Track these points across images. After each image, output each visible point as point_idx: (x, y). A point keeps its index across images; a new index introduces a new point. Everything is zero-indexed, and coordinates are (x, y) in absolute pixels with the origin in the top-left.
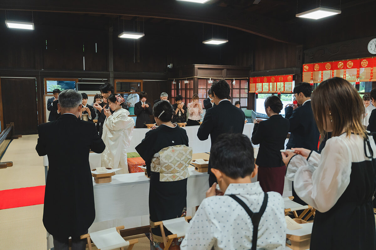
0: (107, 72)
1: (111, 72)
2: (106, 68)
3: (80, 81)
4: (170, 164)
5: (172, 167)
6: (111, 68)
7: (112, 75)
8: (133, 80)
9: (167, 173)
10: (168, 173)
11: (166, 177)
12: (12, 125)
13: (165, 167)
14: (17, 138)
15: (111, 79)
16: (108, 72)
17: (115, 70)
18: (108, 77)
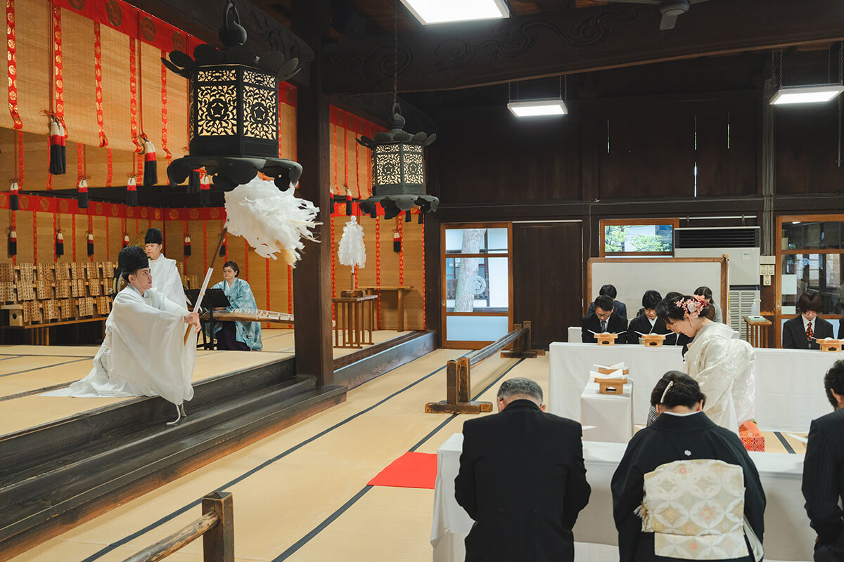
0: (757, 197)
1: (766, 196)
2: (754, 187)
3: (683, 224)
4: (674, 505)
5: (682, 515)
6: (768, 187)
7: (768, 205)
8: (831, 215)
9: (670, 531)
10: (676, 531)
11: (670, 544)
12: (525, 326)
13: (663, 512)
14: (532, 356)
15: (766, 216)
16: (760, 197)
17: (779, 190)
18: (758, 210)
